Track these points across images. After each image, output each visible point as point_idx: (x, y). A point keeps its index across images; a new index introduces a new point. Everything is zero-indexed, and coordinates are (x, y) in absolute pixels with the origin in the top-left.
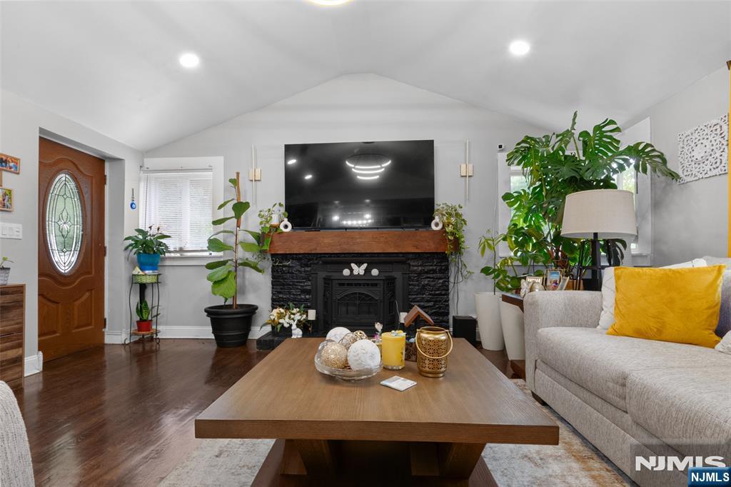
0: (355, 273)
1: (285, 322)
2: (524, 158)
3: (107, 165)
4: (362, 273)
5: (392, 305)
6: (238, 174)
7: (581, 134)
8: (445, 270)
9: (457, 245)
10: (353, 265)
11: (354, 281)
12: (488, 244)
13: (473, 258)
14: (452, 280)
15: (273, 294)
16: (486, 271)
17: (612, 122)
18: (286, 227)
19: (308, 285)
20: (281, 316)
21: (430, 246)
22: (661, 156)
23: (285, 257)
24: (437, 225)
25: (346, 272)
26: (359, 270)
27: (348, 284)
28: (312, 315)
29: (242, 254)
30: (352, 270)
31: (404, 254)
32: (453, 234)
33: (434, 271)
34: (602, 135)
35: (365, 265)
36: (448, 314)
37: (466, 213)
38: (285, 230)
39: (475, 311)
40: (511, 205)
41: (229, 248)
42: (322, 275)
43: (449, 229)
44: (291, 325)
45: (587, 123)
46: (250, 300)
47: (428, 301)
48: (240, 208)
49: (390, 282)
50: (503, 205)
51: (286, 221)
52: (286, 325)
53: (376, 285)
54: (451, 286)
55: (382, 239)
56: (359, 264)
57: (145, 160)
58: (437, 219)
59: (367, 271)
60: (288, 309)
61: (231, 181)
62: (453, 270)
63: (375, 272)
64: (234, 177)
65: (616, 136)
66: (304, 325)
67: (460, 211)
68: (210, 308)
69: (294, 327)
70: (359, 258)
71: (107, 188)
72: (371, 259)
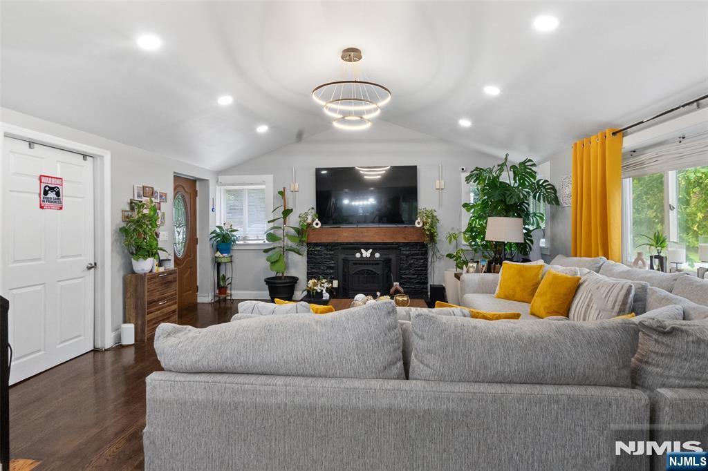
0: (364, 256)
1: (318, 288)
2: (477, 179)
3: (198, 183)
4: (369, 256)
5: (388, 277)
6: (284, 188)
7: (511, 167)
8: (425, 254)
9: (432, 237)
10: (362, 250)
11: (363, 261)
12: (453, 237)
13: (444, 245)
14: (430, 260)
15: (308, 269)
16: (450, 256)
17: (530, 160)
18: (317, 224)
19: (332, 264)
20: (315, 284)
21: (413, 238)
22: (553, 188)
23: (316, 245)
24: (419, 223)
25: (358, 255)
26: (366, 254)
27: (359, 264)
28: (335, 284)
29: (289, 243)
30: (362, 254)
31: (397, 243)
32: (429, 230)
33: (418, 255)
34: (526, 167)
35: (371, 251)
36: (427, 283)
37: (438, 214)
38: (316, 227)
39: (444, 281)
40: (468, 210)
41: (280, 239)
42: (341, 256)
43: (427, 227)
44: (322, 291)
45: (517, 158)
46: (292, 273)
47: (414, 274)
48: (287, 212)
49: (387, 262)
50: (464, 210)
51: (317, 221)
52: (319, 291)
53: (378, 264)
54: (429, 264)
55: (382, 233)
56: (367, 250)
57: (219, 177)
58: (419, 220)
59: (372, 254)
60: (319, 280)
61: (280, 193)
62: (430, 253)
63: (377, 255)
64: (282, 190)
65: (534, 168)
66: (330, 290)
67: (435, 214)
68: (268, 279)
69: (324, 292)
70: (367, 246)
71: (198, 198)
72: (375, 246)
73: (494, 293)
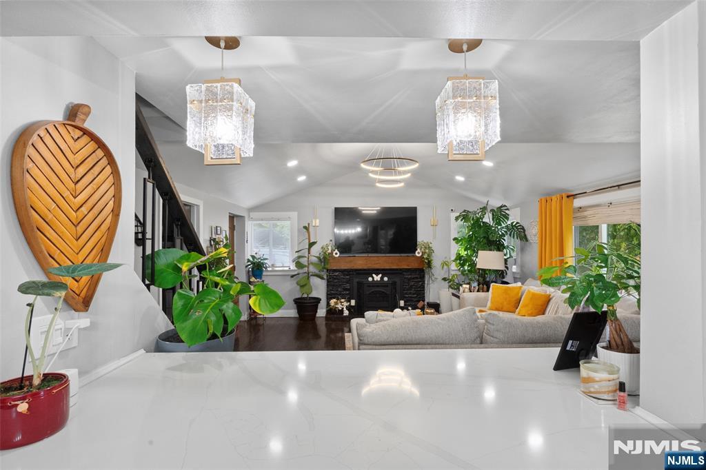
0: (375, 279)
1: (339, 307)
2: (464, 218)
3: (235, 219)
4: (379, 279)
5: (395, 299)
6: (309, 224)
7: (491, 211)
8: (423, 277)
9: (429, 264)
10: (374, 275)
11: (375, 284)
12: (445, 264)
13: (438, 271)
14: (426, 282)
15: (327, 291)
16: (444, 279)
17: (505, 206)
18: (336, 254)
19: (348, 286)
20: (336, 303)
21: (415, 265)
22: (523, 228)
23: (335, 271)
24: (419, 253)
25: (370, 279)
26: (377, 278)
27: (372, 286)
28: (353, 302)
29: (312, 269)
30: (373, 278)
31: (401, 269)
32: (427, 259)
33: (417, 278)
34: (501, 211)
35: (380, 275)
36: (424, 300)
37: (433, 246)
38: (335, 256)
39: (439, 299)
40: (457, 243)
41: (305, 266)
42: (356, 280)
43: (425, 256)
44: (343, 308)
45: (495, 203)
46: (314, 294)
47: (414, 294)
48: (311, 245)
49: (394, 284)
50: (453, 243)
51: (336, 251)
52: (340, 309)
53: (387, 286)
54: (426, 285)
55: (389, 261)
56: (377, 275)
57: (251, 214)
58: (419, 250)
59: (382, 278)
60: (338, 299)
61: (305, 227)
62: (427, 277)
63: (386, 279)
64: (307, 225)
65: (507, 212)
66: (349, 308)
67: (430, 245)
69: (345, 309)
70: (377, 272)
71: (235, 232)
72: (384, 272)
73: (486, 306)
